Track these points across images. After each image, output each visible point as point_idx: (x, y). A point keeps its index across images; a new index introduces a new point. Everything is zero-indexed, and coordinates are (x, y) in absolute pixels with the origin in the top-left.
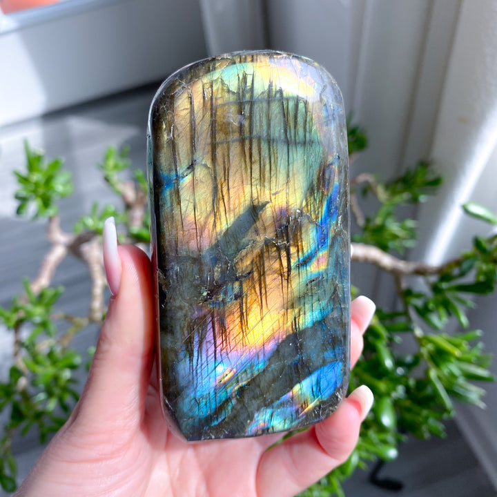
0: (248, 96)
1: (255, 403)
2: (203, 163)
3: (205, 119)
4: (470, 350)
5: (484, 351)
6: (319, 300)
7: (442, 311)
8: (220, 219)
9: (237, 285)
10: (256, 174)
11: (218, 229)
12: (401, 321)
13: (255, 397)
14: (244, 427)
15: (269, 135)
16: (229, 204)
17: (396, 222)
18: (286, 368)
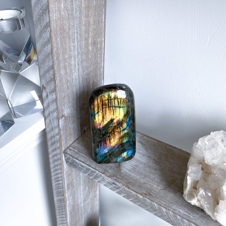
0: (110, 99)
1: (113, 157)
2: (100, 112)
3: (101, 103)
6: (127, 137)
9: (108, 134)
10: (112, 113)
11: (104, 124)
13: (113, 156)
14: (111, 161)
15: (115, 106)
16: (106, 119)
18: (120, 150)
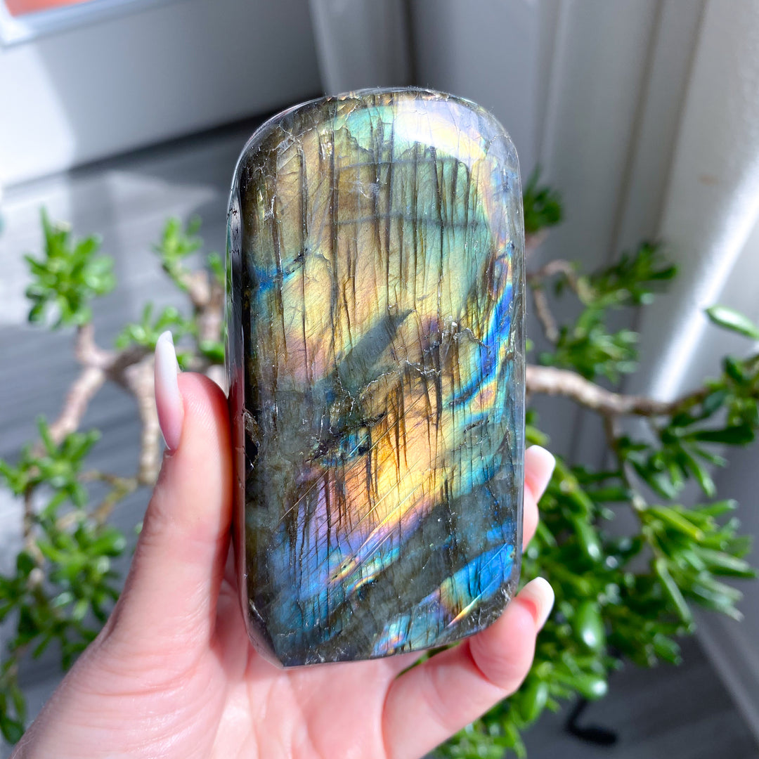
0: (385, 155)
1: (385, 608)
2: (318, 253)
3: (322, 187)
4: (719, 530)
5: (739, 532)
6: (481, 455)
7: (675, 471)
8: (341, 335)
9: (363, 432)
10: (394, 270)
11: (337, 350)
12: (613, 486)
13: (385, 599)
14: (368, 643)
15: (414, 212)
16: (354, 314)
17: (605, 333)
18: (432, 555)
